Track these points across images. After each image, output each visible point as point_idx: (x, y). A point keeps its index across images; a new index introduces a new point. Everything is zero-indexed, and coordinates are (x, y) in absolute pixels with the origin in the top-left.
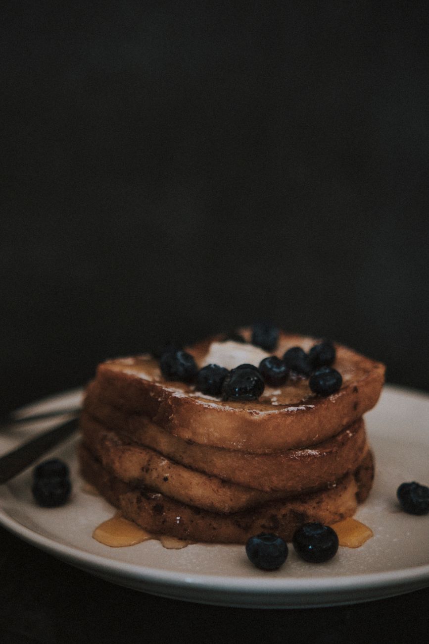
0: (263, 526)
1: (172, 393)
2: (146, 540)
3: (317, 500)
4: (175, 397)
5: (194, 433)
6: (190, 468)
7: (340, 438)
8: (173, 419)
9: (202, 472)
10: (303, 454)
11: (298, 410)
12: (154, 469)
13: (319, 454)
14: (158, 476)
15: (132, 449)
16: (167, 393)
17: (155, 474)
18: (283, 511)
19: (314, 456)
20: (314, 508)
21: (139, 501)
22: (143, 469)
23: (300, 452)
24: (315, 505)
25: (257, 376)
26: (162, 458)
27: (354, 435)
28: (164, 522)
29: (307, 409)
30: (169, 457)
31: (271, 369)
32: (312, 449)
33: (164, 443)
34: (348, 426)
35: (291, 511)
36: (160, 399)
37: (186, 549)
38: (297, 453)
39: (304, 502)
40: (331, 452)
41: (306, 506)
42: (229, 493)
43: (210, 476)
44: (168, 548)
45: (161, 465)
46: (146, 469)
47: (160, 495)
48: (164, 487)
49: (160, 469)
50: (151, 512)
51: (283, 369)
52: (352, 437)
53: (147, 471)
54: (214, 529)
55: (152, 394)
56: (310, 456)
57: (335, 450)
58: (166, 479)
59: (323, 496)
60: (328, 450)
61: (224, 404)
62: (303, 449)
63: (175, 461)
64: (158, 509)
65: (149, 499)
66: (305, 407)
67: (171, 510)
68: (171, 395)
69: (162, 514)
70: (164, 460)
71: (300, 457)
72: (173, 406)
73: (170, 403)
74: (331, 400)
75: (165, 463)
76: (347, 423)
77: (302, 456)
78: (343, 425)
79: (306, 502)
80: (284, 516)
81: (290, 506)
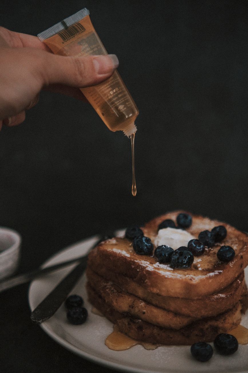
0: (197, 335)
1: (146, 267)
2: (135, 345)
3: (223, 318)
4: (148, 270)
5: (160, 290)
6: (157, 306)
7: (235, 285)
8: (147, 282)
9: (164, 309)
10: (217, 297)
11: (215, 274)
12: (136, 307)
13: (226, 297)
14: (139, 310)
15: (123, 295)
16: (142, 267)
17: (137, 310)
18: (207, 326)
19: (223, 298)
20: (222, 323)
21: (129, 324)
22: (130, 306)
23: (216, 296)
24: (222, 321)
25: (190, 255)
26: (141, 301)
27: (241, 282)
28: (143, 335)
29: (219, 274)
30: (144, 300)
31: (195, 247)
32: (221, 293)
33: (140, 292)
34: (238, 277)
35: (211, 326)
36: (138, 270)
37: (157, 349)
38: (214, 297)
39: (217, 320)
40: (231, 295)
41: (218, 323)
42: (178, 319)
43: (168, 311)
44: (147, 350)
45: (140, 305)
46: (132, 306)
47: (140, 321)
48: (143, 317)
49: (140, 307)
50: (136, 330)
51: (202, 246)
52: (240, 283)
53: (132, 308)
54: (171, 338)
55: (133, 267)
56: (221, 298)
57: (233, 292)
58: (144, 313)
59: (226, 316)
60: (230, 293)
61: (174, 272)
62: (217, 294)
63: (148, 303)
64: (140, 328)
65: (134, 323)
66: (218, 272)
67: (147, 329)
68: (145, 269)
69: (143, 331)
70: (142, 302)
71: (216, 299)
72: (147, 275)
73: (145, 273)
74: (230, 265)
75: (143, 304)
76: (237, 276)
77: (217, 299)
78: (236, 277)
79: (218, 320)
80: (207, 329)
81: (210, 323)
